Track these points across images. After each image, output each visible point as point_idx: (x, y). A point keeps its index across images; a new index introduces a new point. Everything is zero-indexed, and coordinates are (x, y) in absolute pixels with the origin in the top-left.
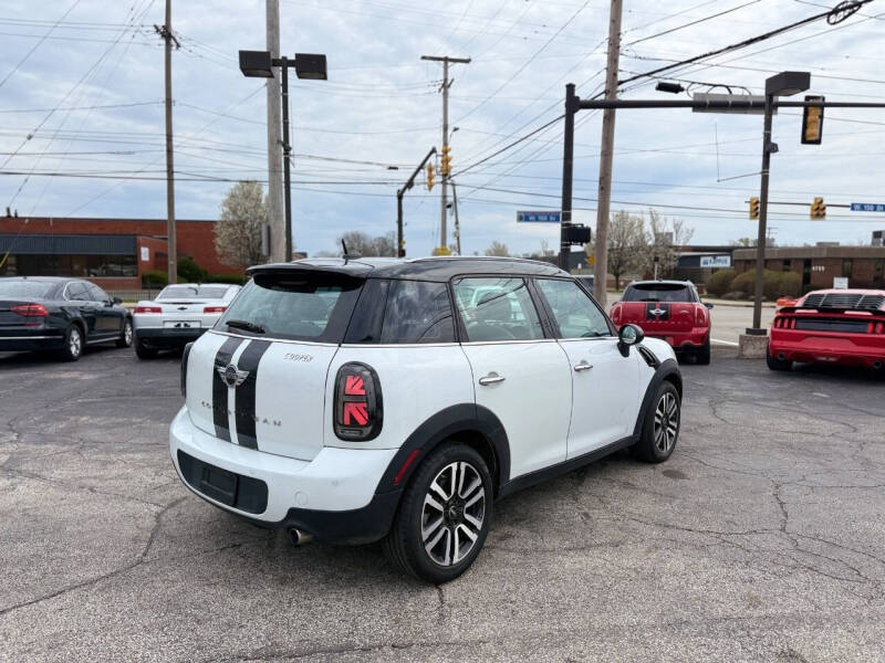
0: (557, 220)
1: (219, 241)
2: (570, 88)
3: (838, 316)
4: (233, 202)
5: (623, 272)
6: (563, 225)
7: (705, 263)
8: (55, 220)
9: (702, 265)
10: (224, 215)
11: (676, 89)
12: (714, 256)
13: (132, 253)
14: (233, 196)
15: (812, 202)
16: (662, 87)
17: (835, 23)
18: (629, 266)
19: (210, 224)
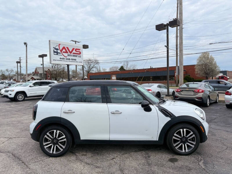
1: (196, 70)
4: (200, 59)
8: (157, 68)
10: (198, 63)
13: (173, 75)
14: (200, 57)
19: (194, 65)
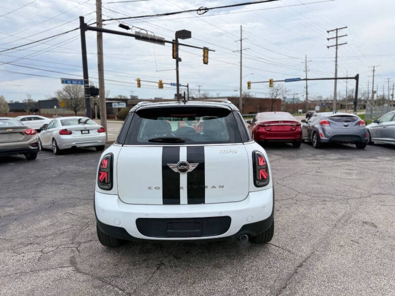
0: (82, 83)
2: (82, 19)
5: (78, 110)
6: (85, 86)
7: (115, 105)
9: (113, 107)
11: (127, 28)
12: (119, 103)
15: (158, 82)
16: (121, 26)
17: (200, 14)
18: (81, 107)
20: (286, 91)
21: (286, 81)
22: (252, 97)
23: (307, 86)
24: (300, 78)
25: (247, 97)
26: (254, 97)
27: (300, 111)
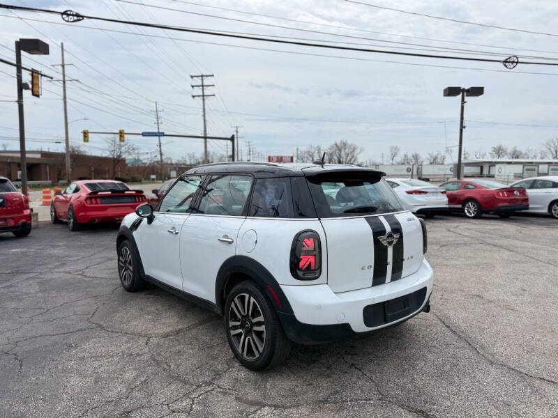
3: (121, 194)
17: (68, 21)
20: (134, 149)
21: (144, 134)
22: (84, 154)
23: (160, 144)
24: (163, 133)
25: (76, 153)
26: (87, 154)
27: (153, 177)
